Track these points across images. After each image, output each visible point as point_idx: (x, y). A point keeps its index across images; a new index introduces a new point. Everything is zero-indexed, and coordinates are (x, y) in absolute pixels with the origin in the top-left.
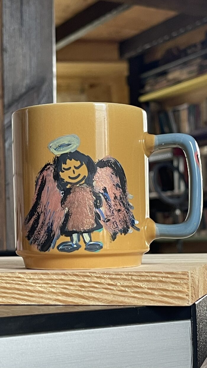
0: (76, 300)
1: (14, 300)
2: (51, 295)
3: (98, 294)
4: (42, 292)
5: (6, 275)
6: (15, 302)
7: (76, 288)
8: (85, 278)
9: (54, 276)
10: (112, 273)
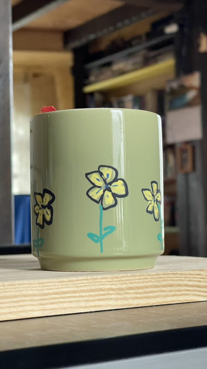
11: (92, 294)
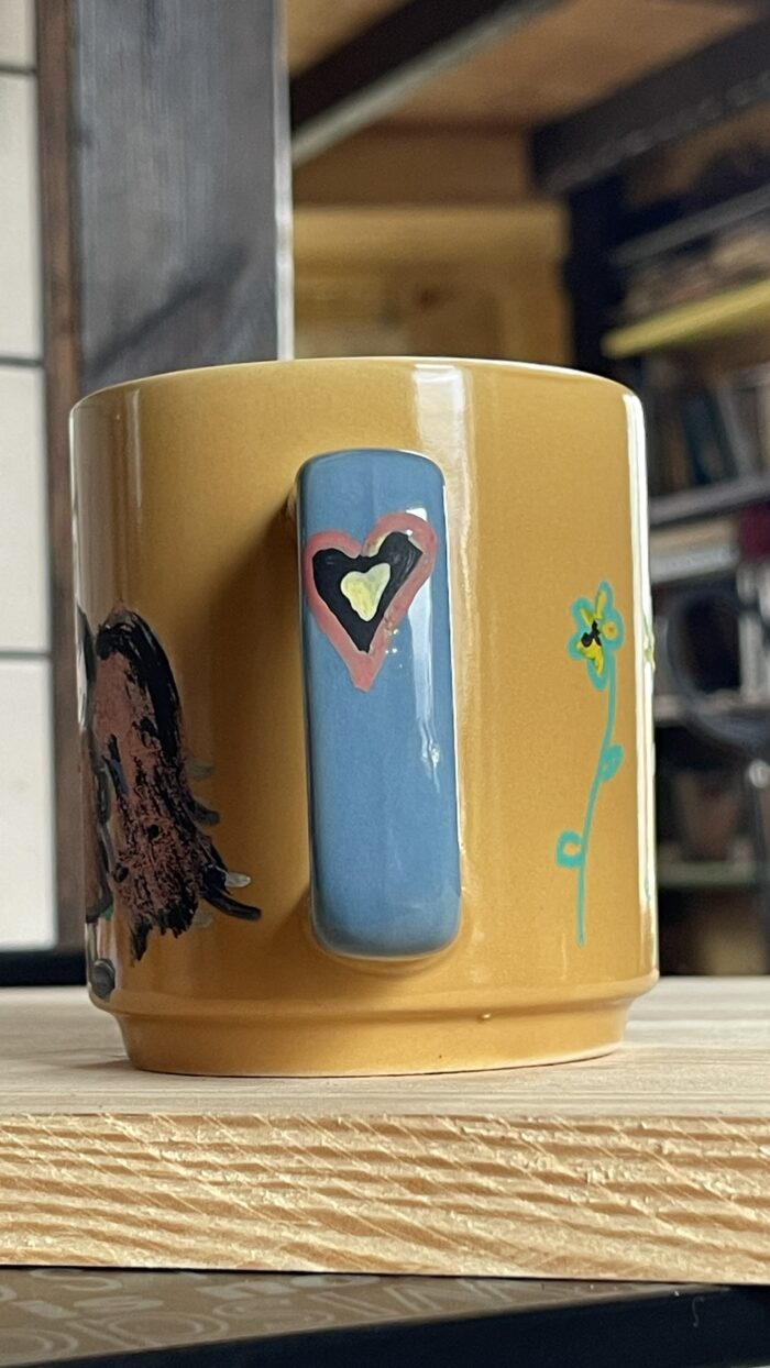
0: (388, 1250)
1: (97, 1246)
2: (272, 1226)
3: (495, 1224)
4: (227, 1210)
5: (56, 1127)
6: (101, 1255)
7: (391, 1191)
8: (433, 1144)
9: (285, 1134)
10: (565, 1122)
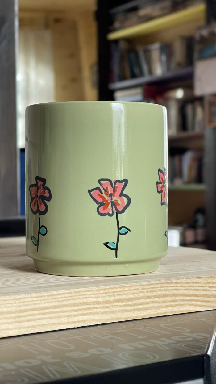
11: (76, 308)
